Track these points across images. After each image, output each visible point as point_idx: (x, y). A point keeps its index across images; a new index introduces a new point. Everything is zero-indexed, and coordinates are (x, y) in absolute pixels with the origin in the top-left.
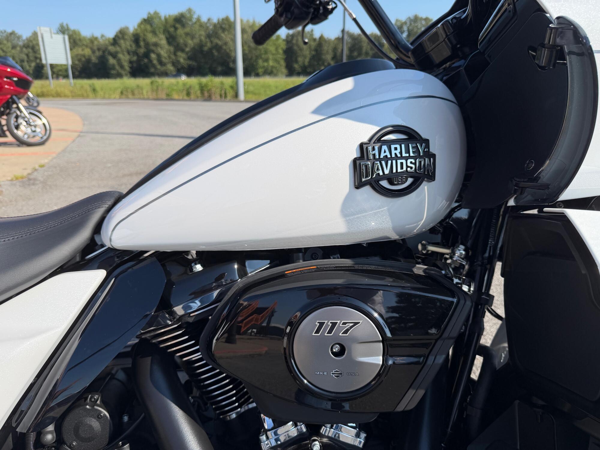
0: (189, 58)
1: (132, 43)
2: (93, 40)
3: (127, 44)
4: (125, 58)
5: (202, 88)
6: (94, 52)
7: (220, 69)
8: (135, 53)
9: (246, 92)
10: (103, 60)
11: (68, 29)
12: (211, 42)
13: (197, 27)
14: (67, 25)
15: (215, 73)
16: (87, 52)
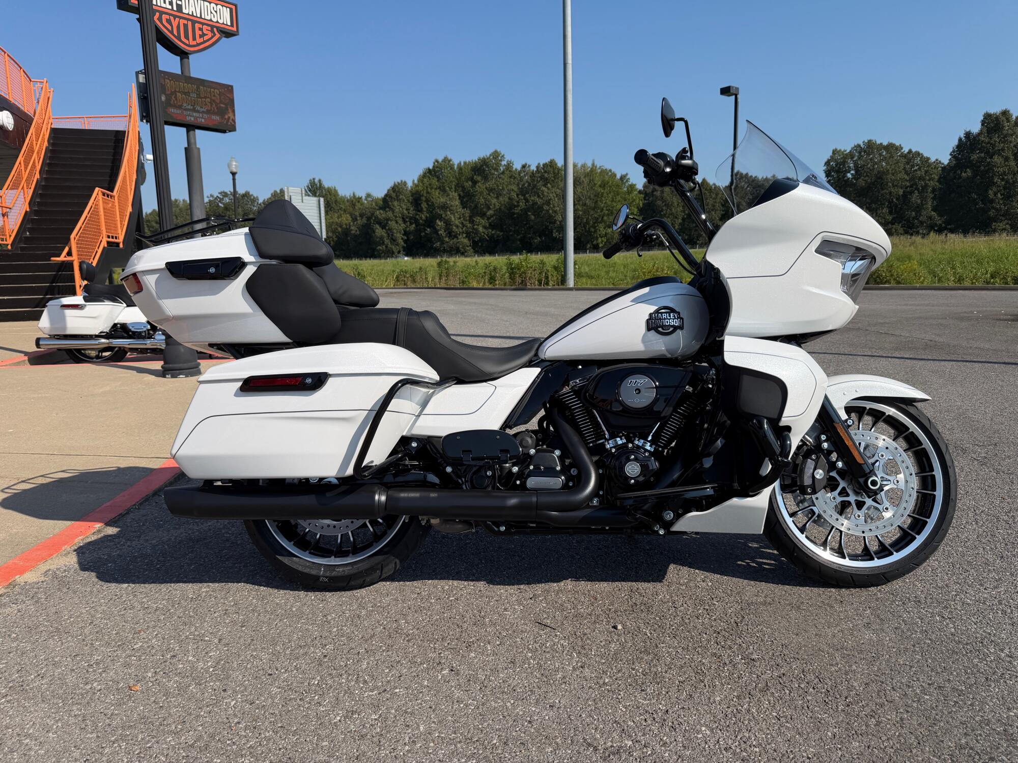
0: (492, 226)
1: (409, 204)
2: (355, 201)
3: (402, 207)
4: (398, 228)
5: (513, 270)
6: (354, 219)
7: (537, 240)
8: (414, 220)
9: (578, 275)
10: (367, 230)
11: (321, 187)
12: (527, 201)
13: (506, 178)
14: (320, 181)
15: (531, 249)
16: (346, 219)
